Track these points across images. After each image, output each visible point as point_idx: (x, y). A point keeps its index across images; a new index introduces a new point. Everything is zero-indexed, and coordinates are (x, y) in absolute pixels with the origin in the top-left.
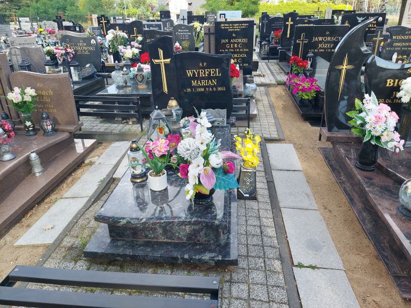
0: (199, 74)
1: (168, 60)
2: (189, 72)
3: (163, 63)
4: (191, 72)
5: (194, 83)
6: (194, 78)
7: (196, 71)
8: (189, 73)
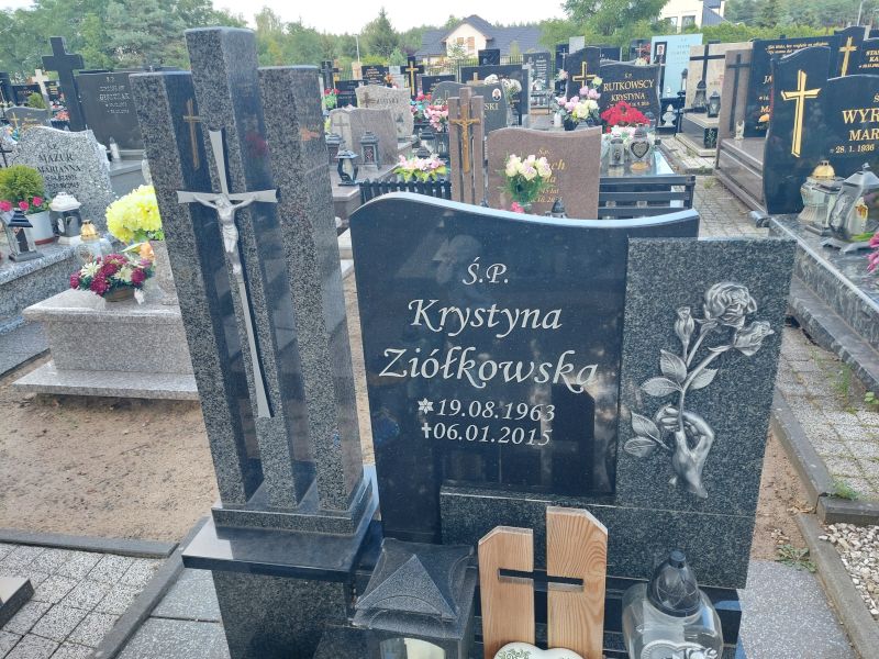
0: (868, 116)
1: (815, 92)
2: (848, 113)
3: (802, 99)
4: (853, 113)
5: (854, 135)
6: (857, 125)
7: (864, 112)
8: (849, 116)
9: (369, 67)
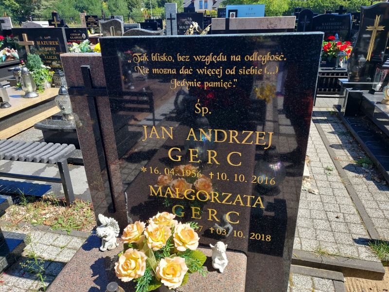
9: (89, 16)
